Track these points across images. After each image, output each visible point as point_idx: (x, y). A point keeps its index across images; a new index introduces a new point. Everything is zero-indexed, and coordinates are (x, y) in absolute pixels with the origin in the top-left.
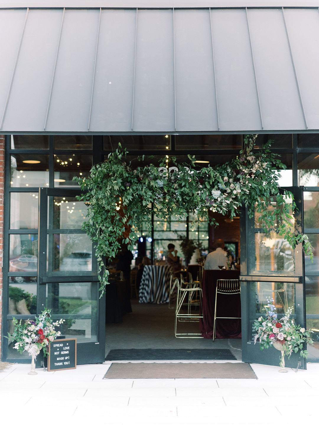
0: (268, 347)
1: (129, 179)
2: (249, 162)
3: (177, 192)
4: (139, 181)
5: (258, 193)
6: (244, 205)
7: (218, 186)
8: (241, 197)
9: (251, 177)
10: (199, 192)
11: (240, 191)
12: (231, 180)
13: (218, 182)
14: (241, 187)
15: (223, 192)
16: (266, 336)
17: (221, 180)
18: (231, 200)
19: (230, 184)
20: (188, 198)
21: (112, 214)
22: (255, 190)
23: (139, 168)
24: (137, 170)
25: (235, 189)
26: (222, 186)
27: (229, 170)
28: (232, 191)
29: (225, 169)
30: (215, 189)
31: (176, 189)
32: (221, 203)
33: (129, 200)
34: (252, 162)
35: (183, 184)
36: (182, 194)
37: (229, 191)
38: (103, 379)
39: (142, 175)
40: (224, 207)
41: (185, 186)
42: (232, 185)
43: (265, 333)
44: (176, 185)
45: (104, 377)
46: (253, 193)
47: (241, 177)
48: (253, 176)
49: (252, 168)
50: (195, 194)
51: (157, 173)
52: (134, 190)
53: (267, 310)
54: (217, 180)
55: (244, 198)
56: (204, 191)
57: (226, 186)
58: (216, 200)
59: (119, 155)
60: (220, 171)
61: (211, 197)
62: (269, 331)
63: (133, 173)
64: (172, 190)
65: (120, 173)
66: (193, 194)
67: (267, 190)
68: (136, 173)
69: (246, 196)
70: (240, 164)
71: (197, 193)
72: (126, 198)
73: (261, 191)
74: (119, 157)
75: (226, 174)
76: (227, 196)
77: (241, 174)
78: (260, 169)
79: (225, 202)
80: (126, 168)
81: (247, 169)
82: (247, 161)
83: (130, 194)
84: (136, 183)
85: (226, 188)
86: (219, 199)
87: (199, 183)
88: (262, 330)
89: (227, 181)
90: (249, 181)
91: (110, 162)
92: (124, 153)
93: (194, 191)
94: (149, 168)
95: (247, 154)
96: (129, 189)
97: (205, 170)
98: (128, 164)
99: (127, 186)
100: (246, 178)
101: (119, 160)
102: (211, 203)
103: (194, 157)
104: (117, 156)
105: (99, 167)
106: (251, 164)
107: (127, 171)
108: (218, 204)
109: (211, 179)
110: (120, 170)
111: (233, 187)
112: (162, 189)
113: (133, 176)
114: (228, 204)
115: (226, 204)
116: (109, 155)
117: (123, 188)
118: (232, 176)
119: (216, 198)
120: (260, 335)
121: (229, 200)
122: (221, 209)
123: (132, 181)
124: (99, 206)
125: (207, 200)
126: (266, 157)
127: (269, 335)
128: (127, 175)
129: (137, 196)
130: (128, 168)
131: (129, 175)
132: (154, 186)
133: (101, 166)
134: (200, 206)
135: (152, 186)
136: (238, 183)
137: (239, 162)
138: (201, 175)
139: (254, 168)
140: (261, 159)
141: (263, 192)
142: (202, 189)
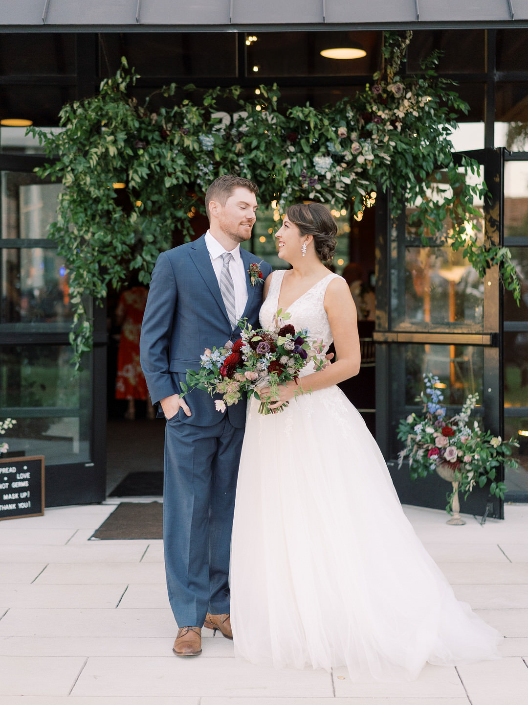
0: (425, 474)
1: (143, 133)
2: (391, 96)
3: (243, 162)
4: (164, 137)
5: (410, 162)
7: (327, 147)
8: (375, 170)
9: (396, 128)
10: (288, 161)
11: (371, 157)
12: (354, 135)
13: (328, 140)
14: (373, 150)
15: (338, 159)
16: (421, 453)
18: (353, 176)
19: (352, 142)
20: (265, 174)
21: (106, 207)
22: (404, 156)
23: (163, 111)
24: (159, 114)
25: (361, 153)
26: (335, 147)
27: (350, 114)
28: (355, 157)
29: (343, 112)
30: (320, 154)
31: (239, 155)
32: (333, 183)
33: (142, 178)
34: (397, 96)
35: (255, 143)
36: (253, 165)
37: (349, 157)
38: (89, 540)
39: (170, 125)
40: (339, 191)
41: (257, 148)
42: (355, 145)
43: (420, 446)
44: (239, 147)
45: (93, 536)
46: (400, 162)
47: (375, 127)
48: (399, 125)
49: (398, 108)
50: (280, 164)
51: (198, 120)
52: (152, 157)
53: (425, 400)
54: (325, 133)
55: (379, 172)
56: (297, 158)
57: (342, 147)
58: (322, 178)
59: (122, 82)
60: (331, 116)
61: (313, 170)
62: (428, 443)
63: (151, 120)
64: (231, 156)
65: (122, 119)
66: (274, 165)
67: (428, 157)
68: (156, 121)
69: (384, 168)
70: (372, 101)
71: (283, 162)
72: (136, 172)
73: (415, 158)
74: (123, 87)
75: (344, 123)
76: (345, 169)
77: (374, 122)
78: (414, 110)
79: (341, 181)
80: (137, 111)
81: (387, 111)
82: (388, 95)
83: (144, 165)
84: (157, 141)
85: (343, 151)
86: (329, 176)
87: (289, 143)
88: (413, 440)
89: (344, 136)
90: (391, 137)
91: (104, 98)
92: (131, 79)
93: (276, 159)
94: (184, 110)
95: (389, 80)
96: (143, 155)
97: (297, 113)
98: (141, 102)
99: (139, 148)
100: (384, 130)
101: (122, 92)
102: (312, 182)
103: (275, 87)
104: (118, 85)
105: (78, 107)
106: (396, 101)
107: (139, 117)
108: (326, 184)
109: (312, 132)
110: (121, 113)
111: (358, 149)
112: (211, 154)
113: (150, 128)
114: (346, 184)
115: (343, 185)
116: (102, 84)
117: (130, 152)
118: (356, 127)
119: (323, 173)
120: (411, 450)
121: (349, 177)
122: (334, 196)
123: (150, 138)
124: (80, 190)
125: (304, 177)
126: (429, 85)
127: (427, 450)
128: (137, 125)
129: (158, 169)
130: (142, 111)
131: (143, 126)
132: (191, 148)
133: (82, 105)
134: (289, 191)
135: (188, 147)
136: (369, 140)
137: (372, 98)
138: (292, 125)
139: (401, 108)
140: (416, 90)
141: (421, 160)
142: (295, 154)
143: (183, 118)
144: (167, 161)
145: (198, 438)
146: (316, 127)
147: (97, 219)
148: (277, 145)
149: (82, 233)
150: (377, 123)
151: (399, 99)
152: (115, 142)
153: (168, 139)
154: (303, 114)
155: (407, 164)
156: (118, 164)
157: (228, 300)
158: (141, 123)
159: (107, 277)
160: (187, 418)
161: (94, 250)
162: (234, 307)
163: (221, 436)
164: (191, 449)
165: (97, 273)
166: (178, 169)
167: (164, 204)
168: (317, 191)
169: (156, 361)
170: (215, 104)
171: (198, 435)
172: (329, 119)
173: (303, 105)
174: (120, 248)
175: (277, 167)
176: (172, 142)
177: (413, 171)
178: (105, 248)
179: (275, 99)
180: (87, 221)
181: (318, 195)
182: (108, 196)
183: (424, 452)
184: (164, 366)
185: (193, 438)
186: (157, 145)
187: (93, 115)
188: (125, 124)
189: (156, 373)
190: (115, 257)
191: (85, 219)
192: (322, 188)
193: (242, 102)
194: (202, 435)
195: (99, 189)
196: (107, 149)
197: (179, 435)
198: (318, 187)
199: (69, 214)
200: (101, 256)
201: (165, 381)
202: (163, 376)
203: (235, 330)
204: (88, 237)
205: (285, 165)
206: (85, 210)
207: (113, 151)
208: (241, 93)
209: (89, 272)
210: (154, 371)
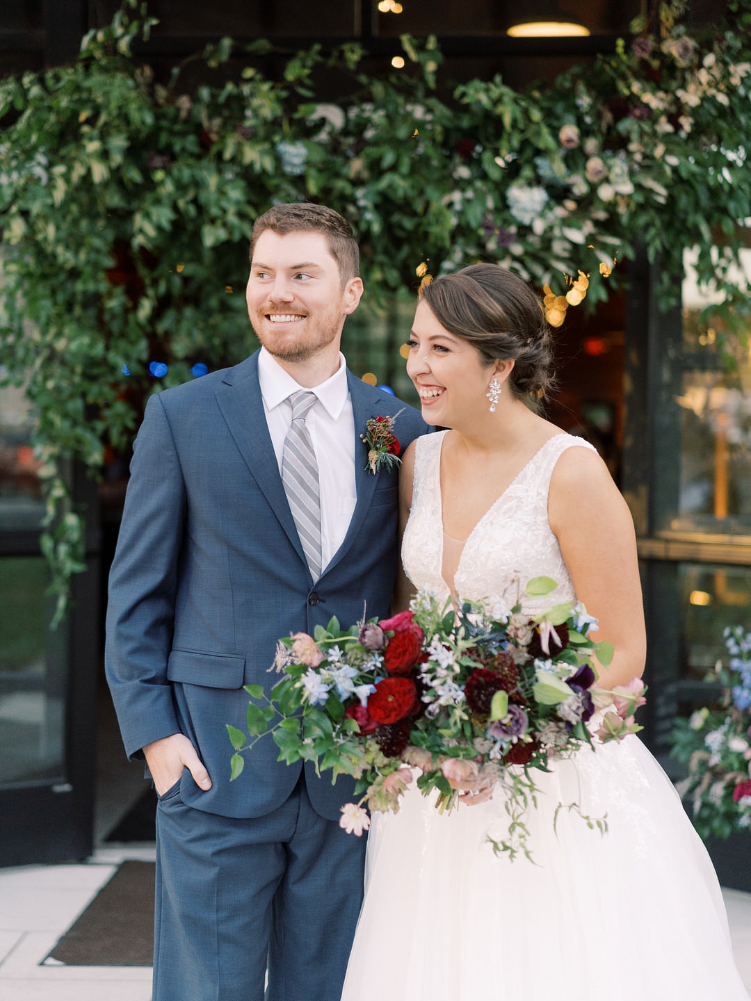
0: (727, 831)
1: (164, 138)
2: (669, 66)
3: (364, 197)
4: (205, 147)
5: (704, 200)
6: (641, 251)
7: (535, 168)
8: (633, 215)
9: (678, 127)
10: (457, 196)
11: (627, 188)
12: (591, 144)
13: (539, 152)
14: (632, 174)
15: (558, 193)
16: (718, 790)
17: (546, 140)
18: (589, 227)
19: (587, 157)
20: (408, 224)
21: (91, 287)
22: (692, 187)
23: (205, 93)
24: (195, 99)
25: (607, 180)
26: (553, 168)
27: (585, 101)
28: (593, 188)
29: (568, 96)
30: (521, 181)
31: (357, 182)
32: (547, 241)
33: (159, 228)
34: (682, 63)
35: (389, 159)
36: (385, 205)
37: (581, 189)
38: (42, 964)
39: (217, 122)
40: (559, 258)
41: (394, 168)
42: (595, 164)
43: (717, 774)
44: (357, 166)
46: (684, 201)
47: (636, 128)
48: (686, 123)
49: (683, 86)
50: (439, 201)
51: (273, 110)
52: (181, 187)
53: (725, 678)
54: (533, 140)
55: (642, 220)
56: (475, 191)
57: (568, 166)
58: (525, 231)
59: (123, 35)
60: (545, 104)
61: (505, 215)
62: (732, 770)
63: (178, 110)
64: (340, 184)
65: (120, 108)
66: (427, 205)
67: (740, 192)
68: (190, 112)
69: (652, 213)
70: (629, 74)
71: (446, 200)
72: (147, 216)
73: (715, 192)
74: (124, 45)
75: (570, 118)
76: (573, 213)
77: (635, 116)
78: (719, 90)
79: (565, 239)
80: (152, 94)
81: (661, 94)
82: (662, 62)
83: (166, 201)
84: (192, 155)
85: (569, 176)
86: (539, 227)
87: (457, 159)
88: (704, 764)
89: (573, 145)
90: (671, 147)
91: (87, 68)
92: (141, 27)
93: (431, 192)
94: (246, 89)
95: (664, 33)
96: (162, 183)
97: (478, 94)
98: (161, 77)
99: (156, 169)
100: (654, 134)
101: (123, 56)
102: (504, 240)
103: (432, 43)
104: (116, 40)
105: (32, 83)
106: (678, 74)
107: (155, 106)
108: (531, 245)
109: (505, 136)
110: (116, 94)
111: (600, 172)
112: (299, 181)
113: (178, 127)
114: (575, 246)
115: (568, 246)
116: (86, 41)
117: (135, 175)
118: (595, 128)
119: (526, 221)
120: (698, 783)
121: (579, 228)
122: (547, 268)
123: (177, 147)
124: (41, 253)
125: (488, 228)
126: (744, 45)
127: (731, 786)
128: (149, 119)
129: (192, 210)
130: (162, 93)
131: (164, 123)
132: (257, 167)
133: (41, 81)
134: (458, 256)
135: (251, 165)
136: (622, 154)
137: (629, 68)
138: (465, 122)
139: (692, 87)
140: (721, 50)
141: (724, 198)
142: (469, 182)
143: (243, 108)
144: (210, 194)
145: (228, 844)
146: (514, 123)
147: (78, 311)
148: (435, 163)
149: (49, 338)
150: (640, 118)
151: (684, 70)
152: (105, 155)
153: (214, 149)
154: (489, 98)
155: (697, 206)
156: (114, 199)
157: (302, 506)
158: (158, 117)
159: (100, 426)
160: (201, 795)
161: (73, 371)
162: (319, 525)
163: (292, 837)
164: (211, 873)
165: (80, 418)
166: (232, 210)
167: (207, 281)
168: (515, 258)
169: (135, 651)
170: (309, 76)
171: (227, 838)
172: (542, 109)
173: (488, 78)
174: (124, 369)
175: (434, 207)
176: (219, 156)
177: (708, 219)
178: (94, 369)
179: (431, 67)
180: (59, 316)
181: (517, 266)
182: (96, 266)
183: (726, 788)
184: (153, 666)
185: (215, 845)
186: (191, 161)
187: (64, 102)
188: (125, 118)
189: (131, 683)
190: (115, 386)
191: (53, 311)
192: (526, 253)
193: (363, 79)
194: (237, 837)
195: (76, 253)
196: (89, 171)
197: (181, 837)
198: (517, 249)
199: (20, 302)
200: (86, 385)
201: (155, 699)
202: (148, 690)
203: (320, 581)
204: (61, 345)
205: (450, 205)
206: (53, 293)
207: (99, 172)
208: (363, 58)
209: (65, 416)
210: (130, 678)
